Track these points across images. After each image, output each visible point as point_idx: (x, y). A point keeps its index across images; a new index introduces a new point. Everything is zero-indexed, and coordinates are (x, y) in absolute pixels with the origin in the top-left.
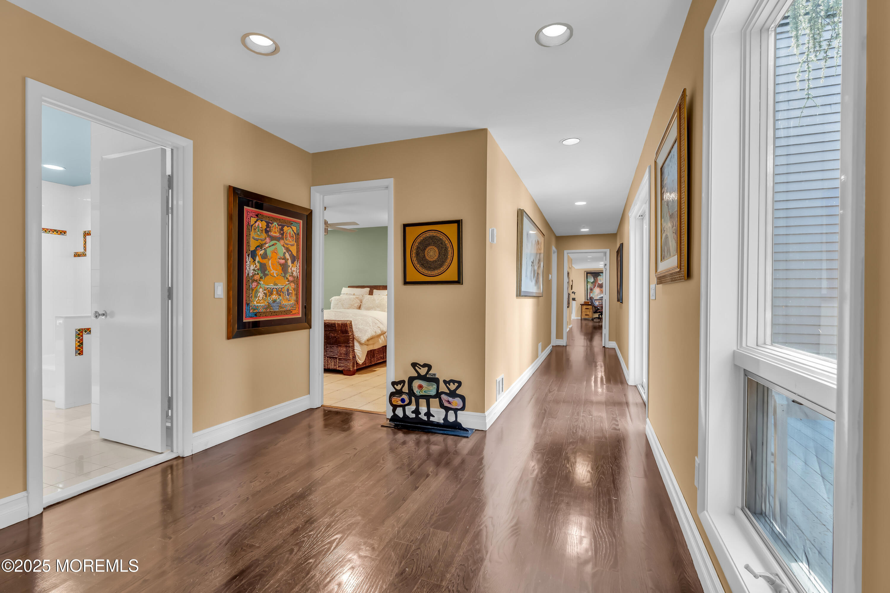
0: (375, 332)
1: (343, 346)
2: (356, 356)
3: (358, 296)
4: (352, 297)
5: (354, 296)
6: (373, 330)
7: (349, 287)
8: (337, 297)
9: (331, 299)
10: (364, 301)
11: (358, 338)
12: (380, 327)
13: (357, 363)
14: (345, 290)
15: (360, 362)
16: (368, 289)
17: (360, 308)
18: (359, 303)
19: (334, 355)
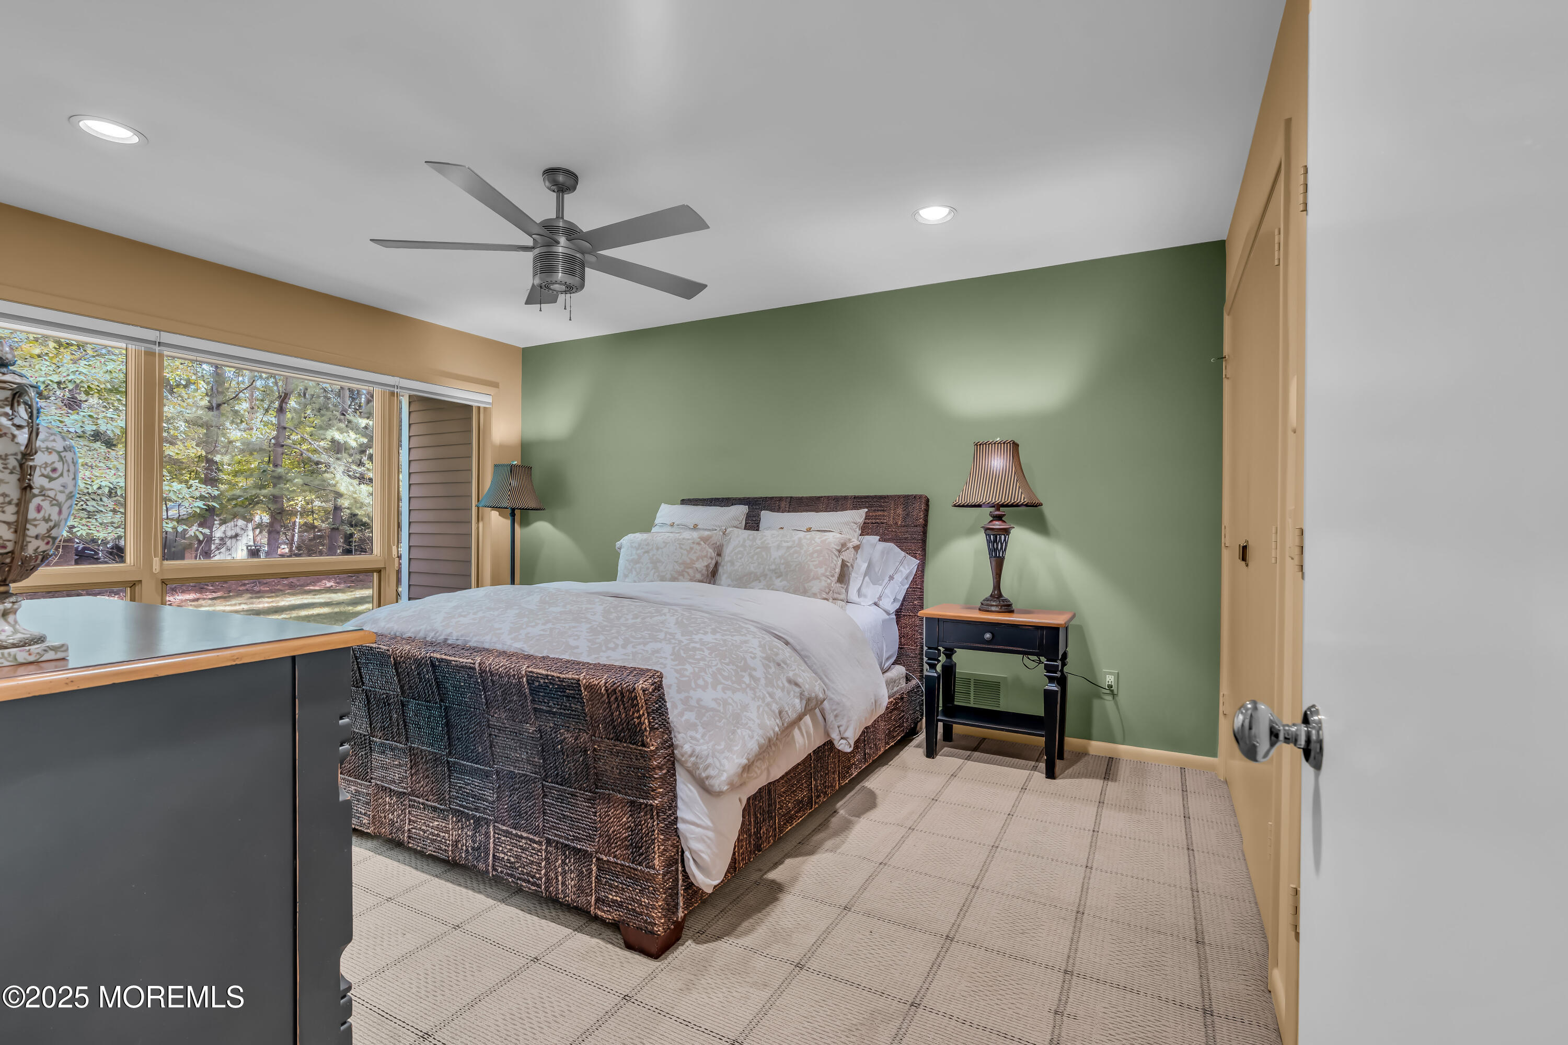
0: (780, 713)
1: (621, 801)
2: (687, 854)
3: (707, 533)
4: (687, 535)
5: (695, 535)
6: (768, 705)
7: (684, 502)
8: (638, 537)
9: (618, 544)
10: (728, 552)
11: (693, 759)
12: (800, 681)
13: (689, 885)
14: (667, 513)
15: (706, 881)
16: (741, 511)
17: (712, 575)
18: (712, 559)
19: (577, 839)
